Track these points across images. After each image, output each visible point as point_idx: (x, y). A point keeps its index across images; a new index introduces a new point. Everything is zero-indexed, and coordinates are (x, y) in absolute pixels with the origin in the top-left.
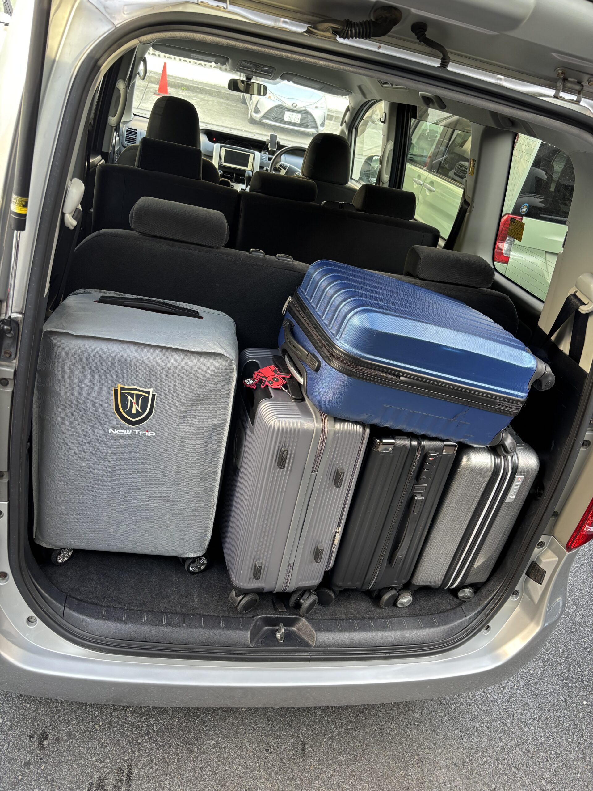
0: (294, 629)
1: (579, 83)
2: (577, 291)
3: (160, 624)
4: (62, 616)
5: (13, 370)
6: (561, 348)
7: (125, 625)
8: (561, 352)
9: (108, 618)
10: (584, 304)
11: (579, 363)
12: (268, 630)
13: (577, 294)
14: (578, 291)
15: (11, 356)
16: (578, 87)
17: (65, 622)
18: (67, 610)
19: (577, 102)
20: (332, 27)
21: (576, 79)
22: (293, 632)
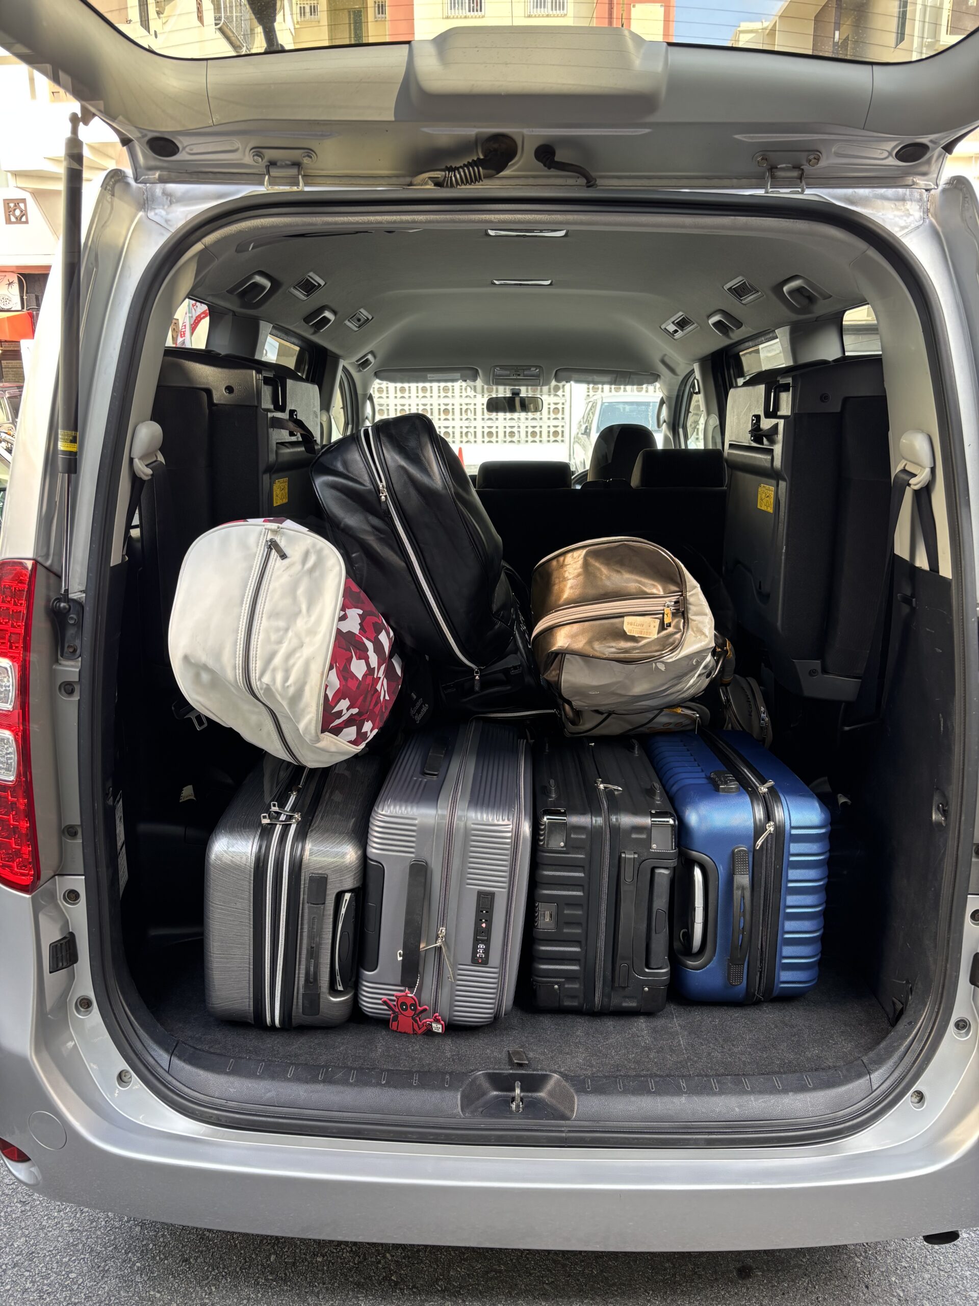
0: (542, 1094)
1: (797, 167)
2: (906, 465)
3: (314, 1080)
4: (167, 1069)
5: (78, 670)
6: (918, 564)
7: (261, 1081)
8: (920, 569)
9: (235, 1072)
10: (914, 475)
11: (938, 572)
12: (497, 1097)
13: (907, 468)
14: (908, 463)
15: (75, 651)
16: (795, 174)
17: (170, 1078)
18: (176, 1061)
19: (802, 192)
20: (430, 178)
21: (789, 163)
22: (540, 1101)
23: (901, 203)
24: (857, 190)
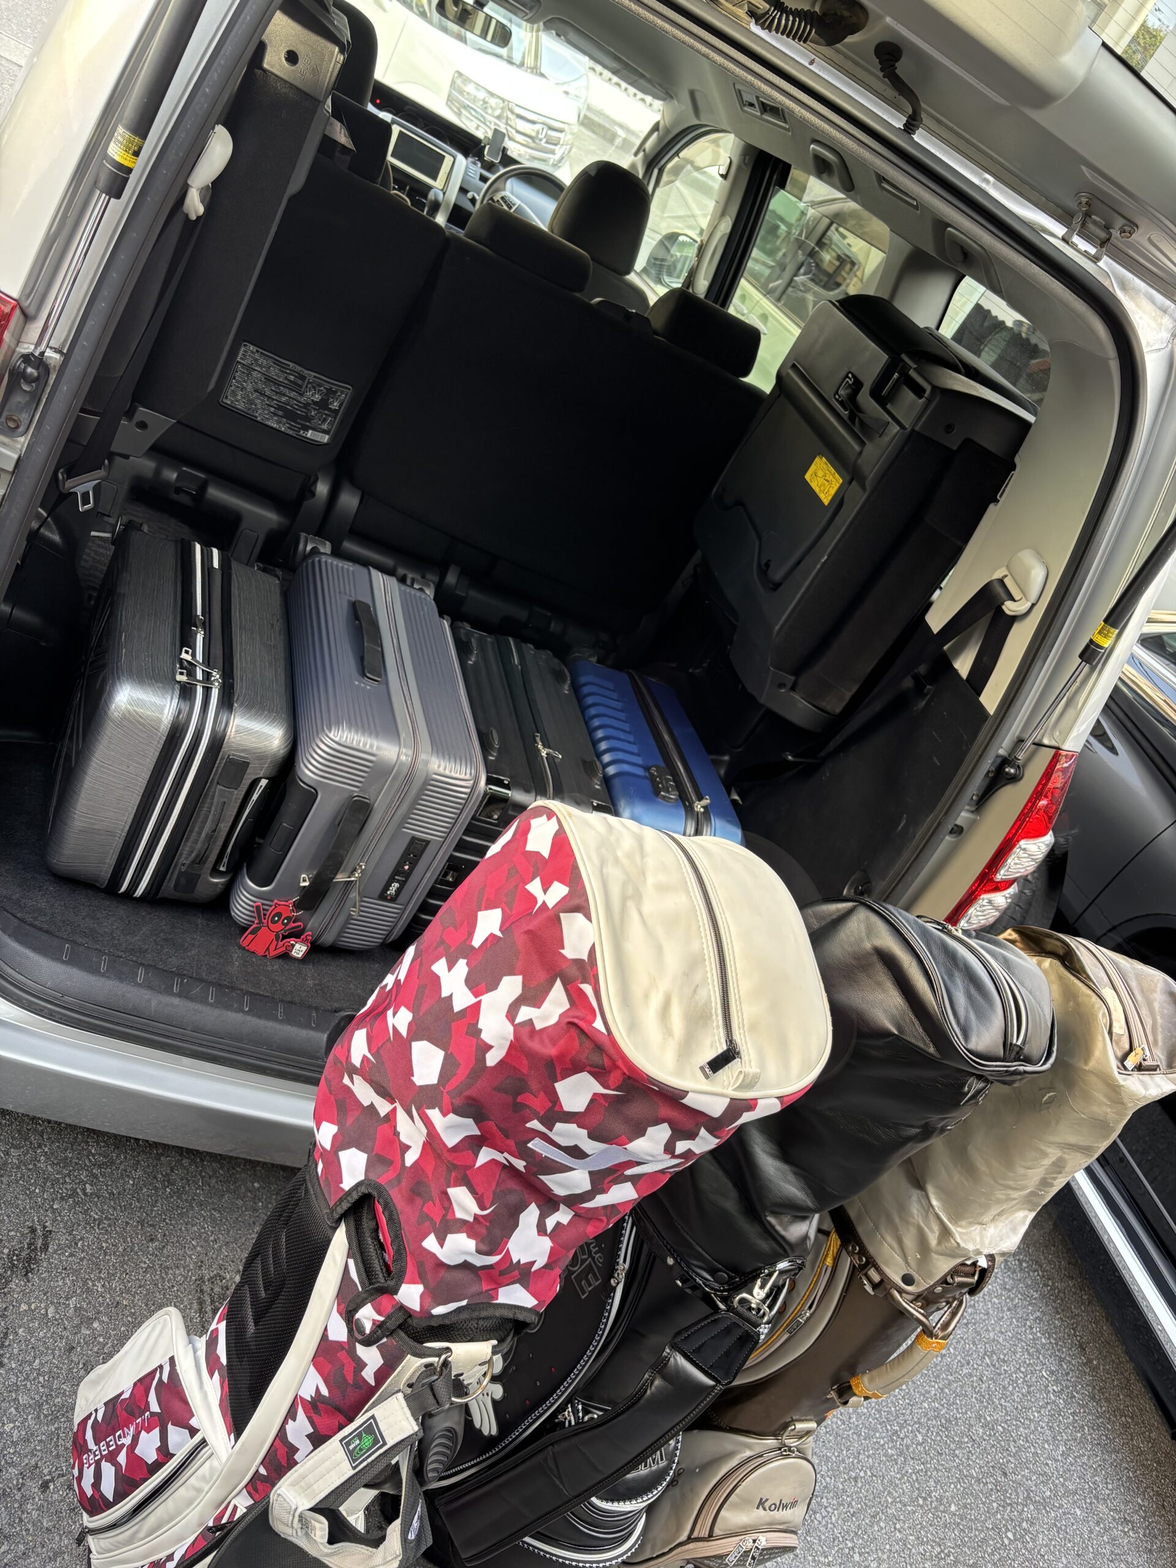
1: (1107, 227)
2: (1006, 576)
3: (168, 991)
5: (16, 456)
6: (957, 665)
7: (103, 980)
8: (956, 671)
9: (73, 961)
10: (1013, 600)
11: (979, 694)
13: (1006, 581)
14: (1009, 576)
15: (17, 427)
16: (1103, 235)
19: (1095, 259)
21: (1104, 220)
23: (1161, 313)
24: (1135, 279)
